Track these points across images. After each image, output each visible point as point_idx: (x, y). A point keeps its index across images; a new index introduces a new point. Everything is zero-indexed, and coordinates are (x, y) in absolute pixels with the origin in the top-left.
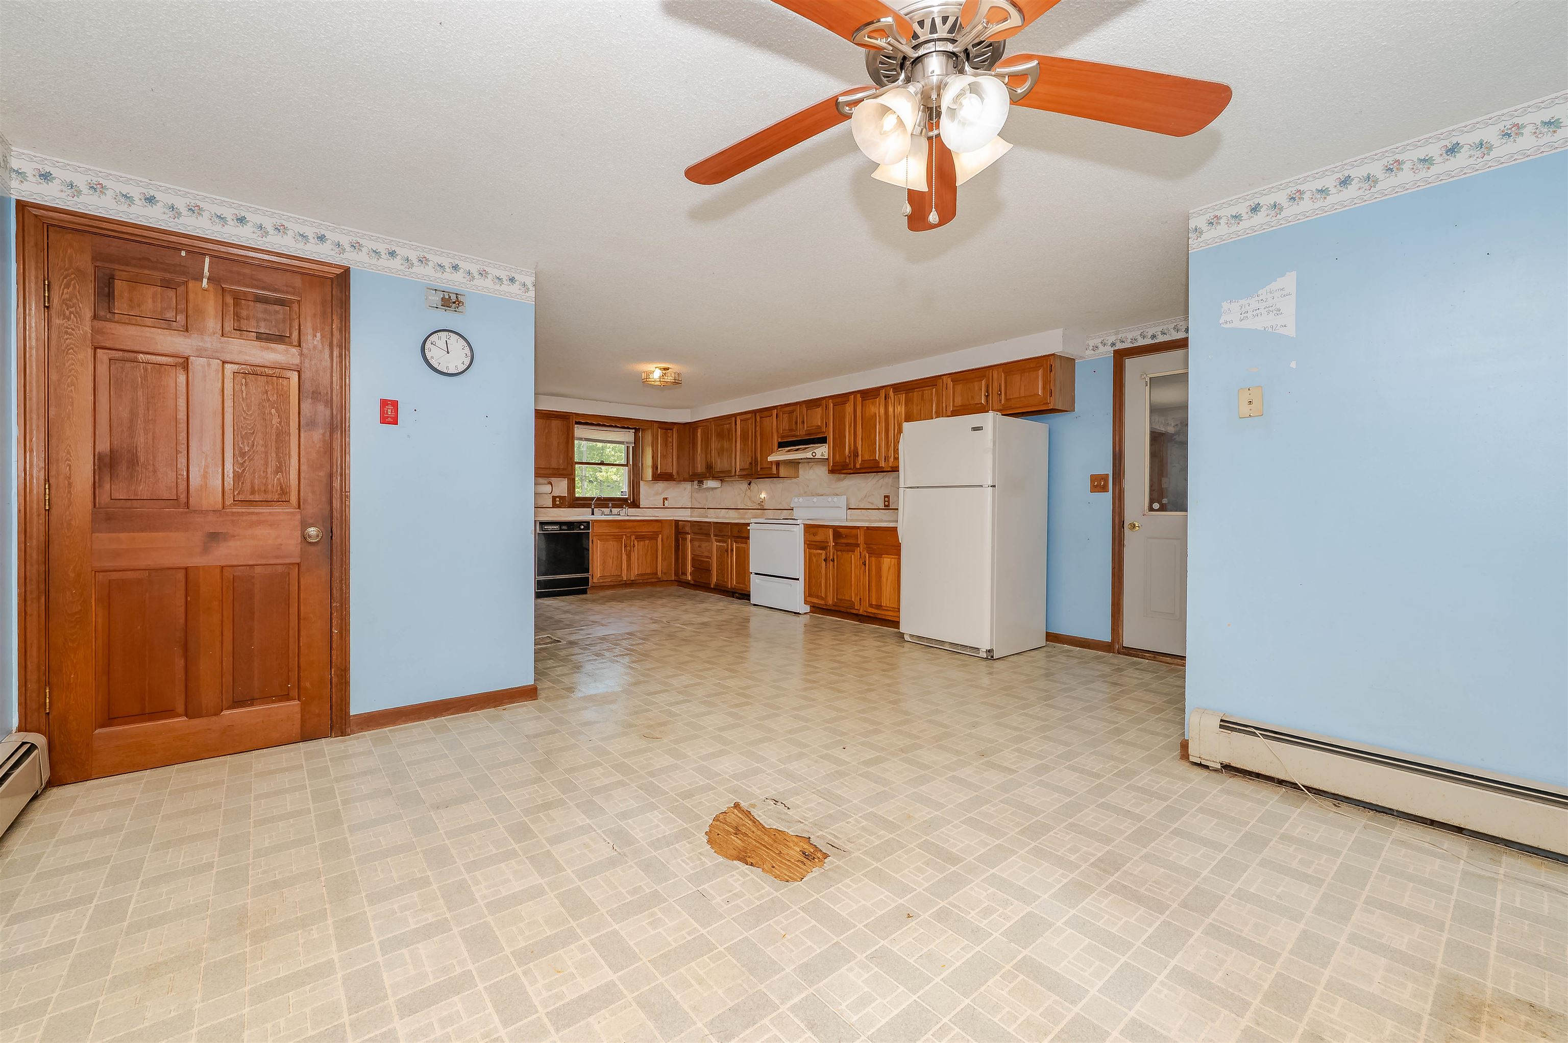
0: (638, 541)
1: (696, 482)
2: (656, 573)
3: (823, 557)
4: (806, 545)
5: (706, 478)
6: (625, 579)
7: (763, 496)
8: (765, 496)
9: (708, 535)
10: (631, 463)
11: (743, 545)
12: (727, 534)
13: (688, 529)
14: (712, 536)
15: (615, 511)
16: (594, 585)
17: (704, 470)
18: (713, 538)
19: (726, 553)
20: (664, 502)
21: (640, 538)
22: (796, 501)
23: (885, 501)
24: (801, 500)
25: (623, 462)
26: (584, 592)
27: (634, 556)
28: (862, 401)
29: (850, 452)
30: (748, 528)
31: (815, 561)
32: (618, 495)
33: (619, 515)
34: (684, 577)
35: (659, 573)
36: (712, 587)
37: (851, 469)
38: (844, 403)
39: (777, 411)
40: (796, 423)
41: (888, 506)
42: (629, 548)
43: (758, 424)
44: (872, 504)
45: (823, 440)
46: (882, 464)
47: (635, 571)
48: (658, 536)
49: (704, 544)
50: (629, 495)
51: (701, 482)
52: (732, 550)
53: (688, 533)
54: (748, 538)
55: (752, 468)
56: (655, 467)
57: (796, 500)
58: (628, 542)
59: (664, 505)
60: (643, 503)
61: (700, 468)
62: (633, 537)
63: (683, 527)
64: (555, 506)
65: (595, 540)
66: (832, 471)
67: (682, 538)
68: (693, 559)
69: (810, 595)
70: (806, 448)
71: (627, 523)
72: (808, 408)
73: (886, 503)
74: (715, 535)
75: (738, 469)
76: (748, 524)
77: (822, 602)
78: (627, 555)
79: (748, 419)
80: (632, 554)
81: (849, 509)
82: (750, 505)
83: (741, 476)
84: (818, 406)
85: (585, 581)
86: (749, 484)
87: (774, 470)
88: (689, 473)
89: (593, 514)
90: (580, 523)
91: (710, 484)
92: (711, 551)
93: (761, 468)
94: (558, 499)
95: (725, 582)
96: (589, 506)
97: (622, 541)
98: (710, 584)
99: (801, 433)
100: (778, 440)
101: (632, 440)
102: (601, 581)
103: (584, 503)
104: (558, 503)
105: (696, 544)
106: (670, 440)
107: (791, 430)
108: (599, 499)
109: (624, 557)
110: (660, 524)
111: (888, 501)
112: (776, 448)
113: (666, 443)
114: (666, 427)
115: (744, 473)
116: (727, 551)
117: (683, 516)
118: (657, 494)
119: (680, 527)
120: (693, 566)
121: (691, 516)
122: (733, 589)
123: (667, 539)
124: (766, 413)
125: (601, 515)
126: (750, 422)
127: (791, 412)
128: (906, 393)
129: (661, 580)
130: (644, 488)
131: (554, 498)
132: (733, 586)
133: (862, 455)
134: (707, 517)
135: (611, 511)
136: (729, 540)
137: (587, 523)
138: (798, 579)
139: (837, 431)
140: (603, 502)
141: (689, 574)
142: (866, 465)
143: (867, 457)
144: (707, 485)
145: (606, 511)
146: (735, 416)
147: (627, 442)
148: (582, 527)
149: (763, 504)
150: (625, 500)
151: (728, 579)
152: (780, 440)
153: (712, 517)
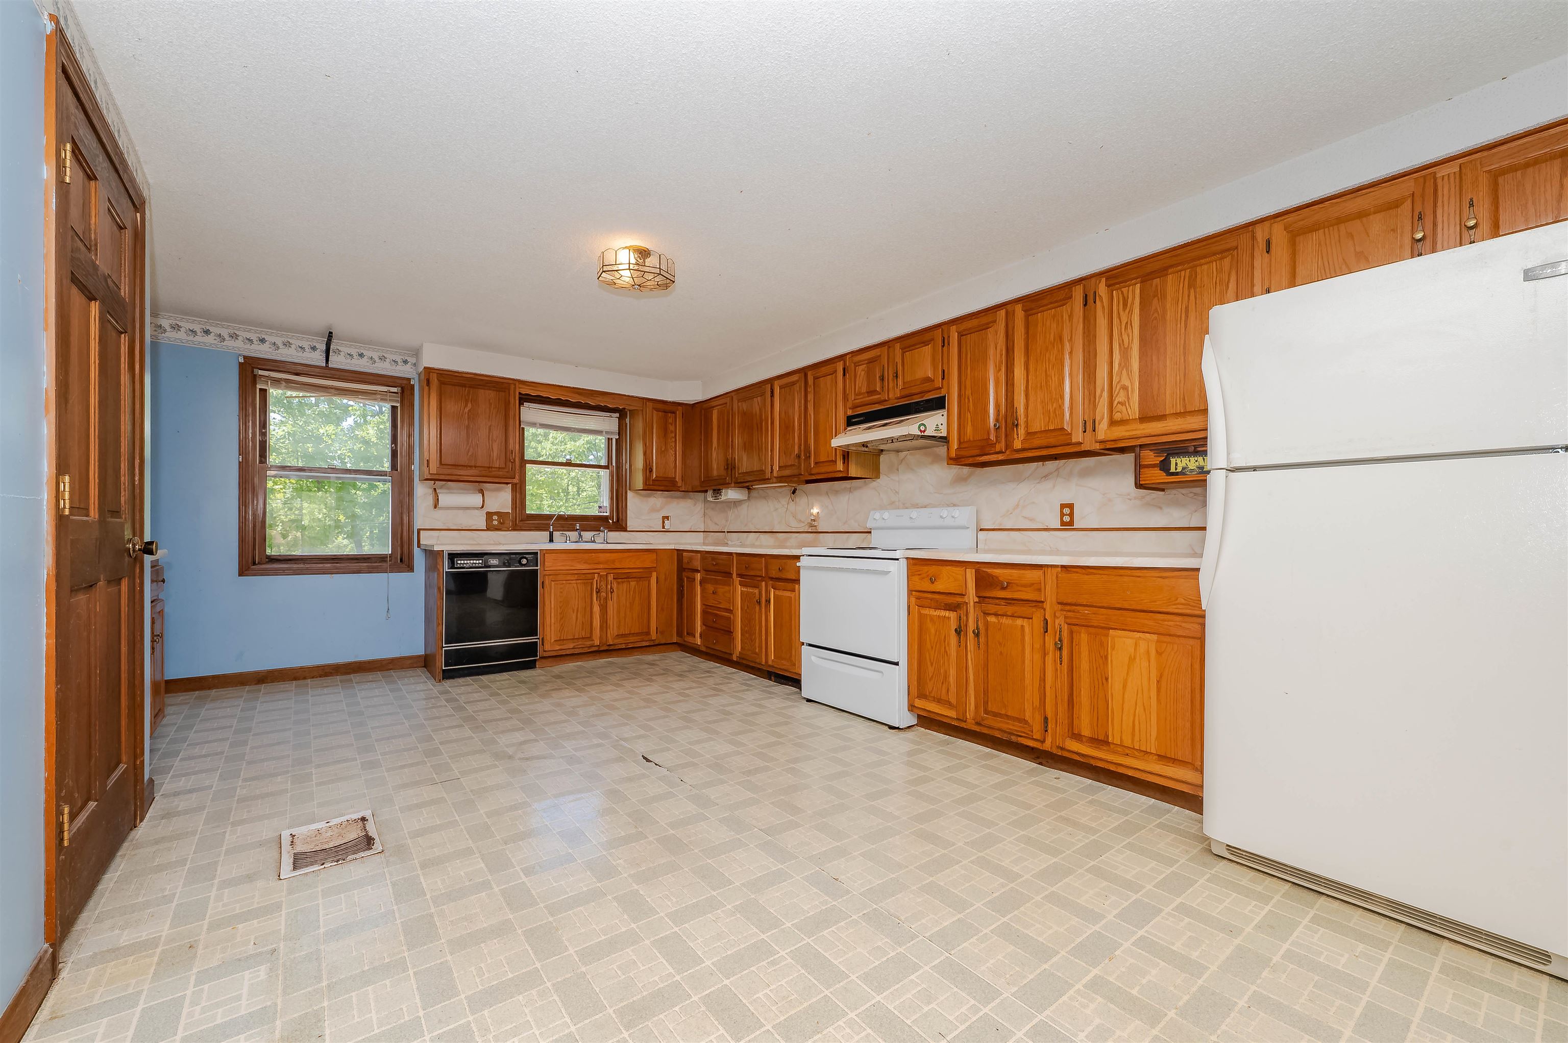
0: (618, 583)
1: (710, 493)
2: (648, 633)
3: (954, 626)
4: (913, 600)
5: (727, 485)
6: (597, 642)
7: (815, 511)
8: (817, 511)
9: (729, 574)
10: (614, 464)
11: (788, 594)
12: (758, 573)
13: (697, 564)
14: (734, 576)
15: (587, 535)
16: (545, 654)
17: (723, 472)
18: (737, 580)
19: (757, 608)
20: (663, 522)
21: (623, 577)
22: (875, 519)
23: (1062, 515)
24: (886, 515)
25: (603, 462)
26: (531, 665)
27: (612, 606)
28: (1027, 317)
29: (997, 420)
30: (798, 564)
31: (933, 631)
32: (594, 511)
33: (594, 542)
34: (689, 639)
35: (654, 635)
36: (735, 659)
37: (1000, 452)
38: (985, 327)
39: (845, 364)
40: (882, 379)
41: (1071, 523)
42: (603, 594)
43: (811, 389)
44: (1032, 520)
45: (938, 404)
46: (1077, 437)
47: (613, 631)
48: (651, 573)
49: (721, 590)
50: (612, 511)
51: (717, 492)
52: (768, 601)
53: (698, 571)
54: (797, 581)
55: (800, 463)
56: (648, 469)
57: (877, 515)
58: (603, 584)
59: (663, 527)
60: (631, 524)
61: (716, 468)
62: (611, 577)
63: (691, 559)
64: (490, 528)
65: (547, 582)
66: (956, 460)
67: (688, 578)
68: (705, 613)
69: (922, 696)
70: (902, 421)
71: (601, 555)
72: (904, 350)
73: (1067, 519)
74: (739, 575)
75: (776, 468)
76: (797, 558)
77: (952, 714)
78: (600, 605)
79: (793, 383)
80: (610, 603)
81: (981, 530)
82: (795, 525)
83: (780, 479)
84: (926, 343)
85: (531, 649)
86: (794, 492)
87: (840, 466)
88: (700, 477)
89: (551, 540)
90: (522, 555)
91: (731, 494)
92: (732, 601)
93: (816, 463)
94: (495, 517)
95: (756, 653)
96: (543, 528)
97: (592, 584)
98: (731, 654)
99: (893, 395)
100: (845, 413)
101: (616, 429)
102: (558, 648)
103: (540, 522)
104: (495, 523)
105: (710, 588)
106: (672, 428)
107: (871, 392)
108: (561, 518)
109: (596, 609)
110: (654, 556)
111: (1071, 515)
112: (842, 428)
113: (665, 432)
114: (666, 409)
115: (787, 472)
116: (759, 603)
117: (690, 544)
118: (653, 510)
119: (685, 560)
120: (704, 623)
121: (704, 544)
122: (770, 666)
123: (666, 579)
124: (824, 370)
125: (564, 542)
126: (797, 387)
127: (871, 361)
128: (1142, 282)
129: (657, 642)
130: (634, 502)
131: (489, 515)
132: (770, 663)
133: (1027, 422)
134: (726, 544)
135: (580, 536)
136: (763, 583)
137: (534, 556)
138: (897, 664)
139: (968, 383)
140: (567, 522)
141: (698, 635)
142: (1037, 442)
143: (1038, 425)
144: (726, 495)
145: (574, 535)
146: (770, 381)
147: (607, 433)
148: (524, 561)
149: (815, 523)
150: (604, 519)
151: (760, 647)
152: (850, 413)
153: (735, 546)
